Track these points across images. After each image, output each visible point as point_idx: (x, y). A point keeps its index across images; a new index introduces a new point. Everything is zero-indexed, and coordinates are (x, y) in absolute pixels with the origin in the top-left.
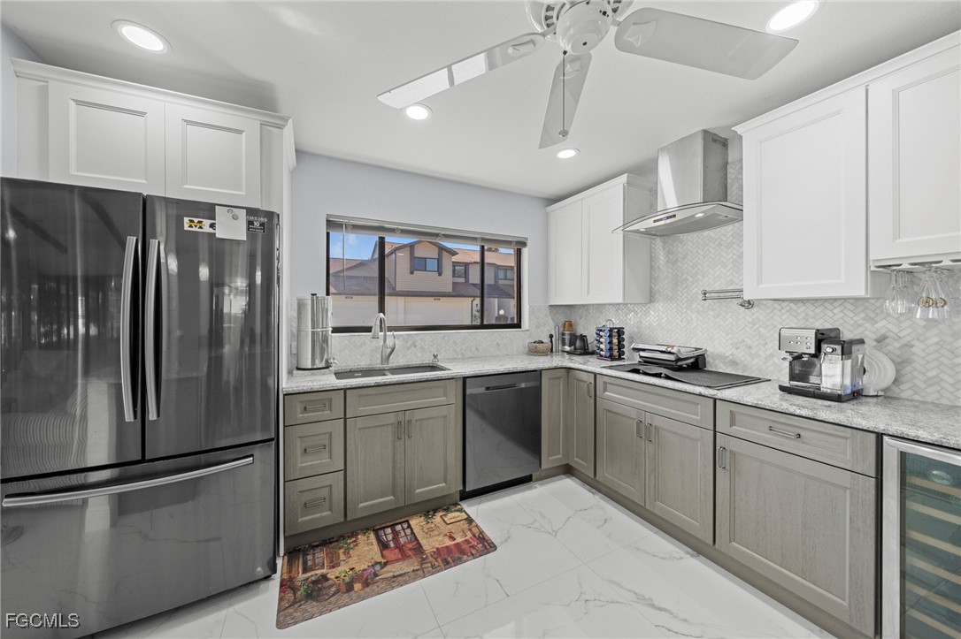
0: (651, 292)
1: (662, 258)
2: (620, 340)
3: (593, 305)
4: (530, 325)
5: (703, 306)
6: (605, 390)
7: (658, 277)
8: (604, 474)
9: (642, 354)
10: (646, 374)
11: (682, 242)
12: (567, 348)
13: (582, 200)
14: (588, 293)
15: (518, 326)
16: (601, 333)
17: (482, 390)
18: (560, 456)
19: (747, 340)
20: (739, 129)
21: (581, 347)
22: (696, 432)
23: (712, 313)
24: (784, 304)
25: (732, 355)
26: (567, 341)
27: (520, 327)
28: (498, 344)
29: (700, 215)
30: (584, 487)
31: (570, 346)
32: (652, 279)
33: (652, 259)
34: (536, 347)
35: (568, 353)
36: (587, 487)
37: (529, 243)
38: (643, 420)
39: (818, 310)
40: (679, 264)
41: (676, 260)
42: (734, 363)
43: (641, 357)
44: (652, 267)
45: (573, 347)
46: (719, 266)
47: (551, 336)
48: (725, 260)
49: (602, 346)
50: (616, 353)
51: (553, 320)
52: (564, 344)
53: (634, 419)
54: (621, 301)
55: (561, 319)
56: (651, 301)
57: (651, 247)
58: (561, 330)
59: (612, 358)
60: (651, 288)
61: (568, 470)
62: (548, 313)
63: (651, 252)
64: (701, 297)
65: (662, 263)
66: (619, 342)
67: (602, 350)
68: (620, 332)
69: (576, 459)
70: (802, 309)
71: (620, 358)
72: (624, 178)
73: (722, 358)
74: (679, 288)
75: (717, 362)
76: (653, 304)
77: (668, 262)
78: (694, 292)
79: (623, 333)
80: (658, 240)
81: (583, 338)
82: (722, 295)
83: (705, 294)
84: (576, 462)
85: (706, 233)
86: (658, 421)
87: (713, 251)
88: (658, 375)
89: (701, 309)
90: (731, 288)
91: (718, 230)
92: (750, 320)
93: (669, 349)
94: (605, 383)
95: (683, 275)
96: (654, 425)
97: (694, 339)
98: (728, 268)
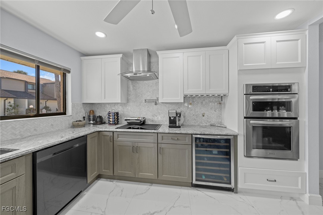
0: (128, 99)
1: (131, 88)
2: (118, 117)
3: (104, 103)
4: (72, 113)
5: (144, 104)
6: (118, 137)
7: (130, 94)
8: (118, 171)
9: (128, 121)
10: (133, 128)
11: (138, 83)
12: (92, 122)
13: (101, 58)
14: (105, 98)
15: (64, 113)
16: (110, 115)
17: (51, 156)
18: (96, 172)
19: (156, 114)
20: (158, 53)
21: (99, 121)
22: (152, 145)
23: (147, 106)
24: (164, 104)
25: (152, 119)
26: (92, 119)
27: (66, 114)
28: (52, 125)
29: (148, 75)
30: (107, 181)
31: (93, 121)
32: (128, 95)
33: (128, 87)
34: (78, 124)
35: (93, 124)
36: (109, 180)
37: (71, 71)
38: (134, 146)
39: (170, 106)
40: (137, 90)
41: (136, 89)
42: (153, 121)
43: (128, 122)
44: (128, 90)
45: (94, 121)
46: (148, 92)
47: (84, 118)
48: (150, 91)
49: (111, 120)
50: (116, 122)
51: (85, 110)
52: (90, 120)
53: (131, 146)
54: (120, 102)
55: (88, 109)
56: (128, 102)
57: (128, 83)
58: (89, 114)
59: (115, 124)
60: (128, 97)
61: (99, 177)
62: (82, 107)
63: (128, 85)
64: (144, 101)
65: (132, 89)
66: (117, 117)
67: (110, 121)
68: (117, 114)
69: (103, 170)
70: (167, 105)
71: (117, 124)
72: (121, 55)
73: (149, 120)
74: (137, 98)
75: (148, 121)
76: (128, 103)
77: (133, 89)
78: (142, 99)
79: (119, 114)
80: (130, 81)
81: (100, 117)
82: (149, 101)
83: (145, 100)
84: (104, 172)
85: (145, 82)
86: (140, 145)
87: (146, 87)
88: (138, 128)
89: (144, 105)
90: (151, 99)
91: (148, 81)
92: (156, 108)
93: (139, 119)
94: (118, 135)
95: (138, 94)
96: (138, 146)
97: (142, 115)
98: (151, 93)
